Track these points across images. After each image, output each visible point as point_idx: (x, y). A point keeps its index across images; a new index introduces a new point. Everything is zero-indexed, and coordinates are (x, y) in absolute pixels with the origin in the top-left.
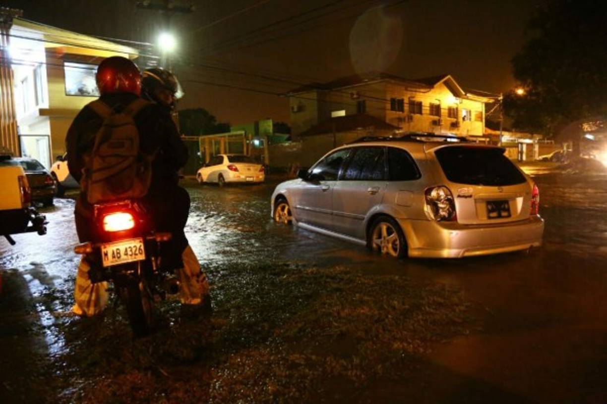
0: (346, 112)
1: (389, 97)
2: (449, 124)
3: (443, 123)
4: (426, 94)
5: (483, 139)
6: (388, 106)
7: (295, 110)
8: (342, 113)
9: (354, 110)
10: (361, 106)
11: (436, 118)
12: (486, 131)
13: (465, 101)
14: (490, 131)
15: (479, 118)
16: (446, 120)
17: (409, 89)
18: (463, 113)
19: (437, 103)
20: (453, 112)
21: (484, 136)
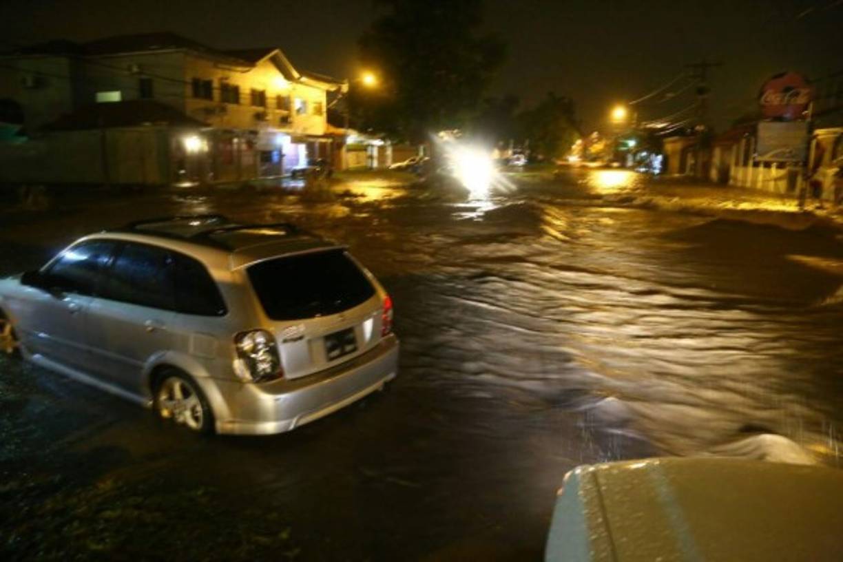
0: (122, 96)
1: (189, 78)
2: (278, 119)
3: (269, 117)
4: (244, 75)
5: (323, 140)
6: (189, 90)
7: (30, 83)
8: (115, 96)
9: (134, 95)
10: (146, 87)
11: (260, 109)
12: (328, 129)
13: (299, 87)
14: (333, 130)
15: (318, 111)
16: (274, 113)
17: (220, 66)
18: (296, 105)
19: (259, 87)
20: (283, 103)
21: (325, 136)
